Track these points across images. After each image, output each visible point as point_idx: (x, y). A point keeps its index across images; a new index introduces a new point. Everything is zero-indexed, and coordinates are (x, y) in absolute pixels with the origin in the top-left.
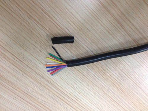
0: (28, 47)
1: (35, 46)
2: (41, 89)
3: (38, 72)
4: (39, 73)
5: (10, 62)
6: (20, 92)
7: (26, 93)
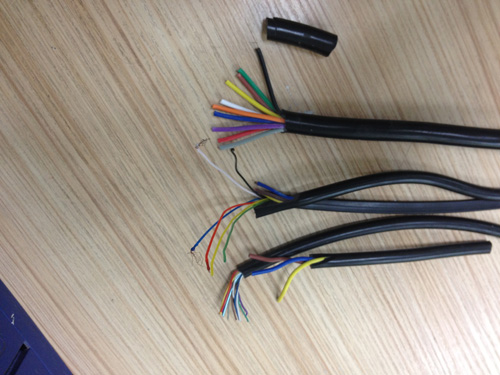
0: (180, 26)
1: (204, 28)
2: (167, 185)
3: (183, 123)
4: (183, 128)
5: (102, 56)
6: (95, 173)
7: (115, 185)
